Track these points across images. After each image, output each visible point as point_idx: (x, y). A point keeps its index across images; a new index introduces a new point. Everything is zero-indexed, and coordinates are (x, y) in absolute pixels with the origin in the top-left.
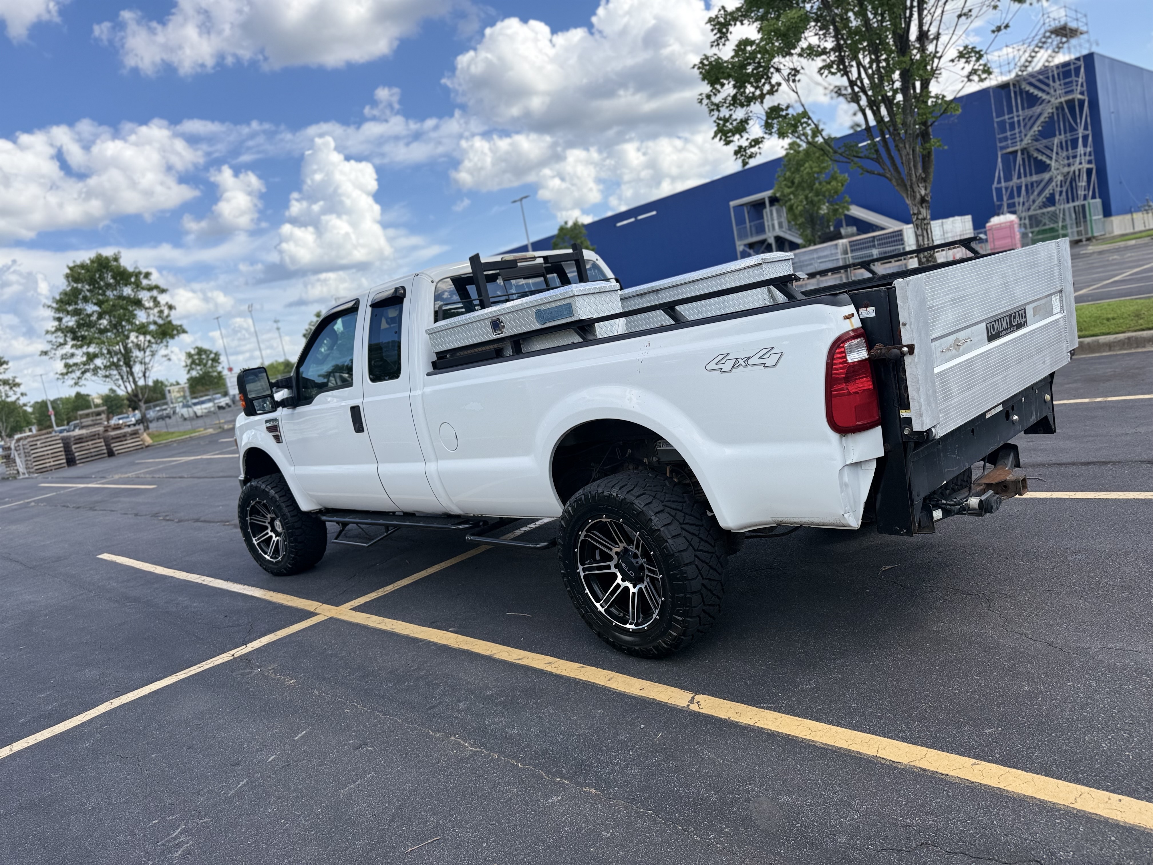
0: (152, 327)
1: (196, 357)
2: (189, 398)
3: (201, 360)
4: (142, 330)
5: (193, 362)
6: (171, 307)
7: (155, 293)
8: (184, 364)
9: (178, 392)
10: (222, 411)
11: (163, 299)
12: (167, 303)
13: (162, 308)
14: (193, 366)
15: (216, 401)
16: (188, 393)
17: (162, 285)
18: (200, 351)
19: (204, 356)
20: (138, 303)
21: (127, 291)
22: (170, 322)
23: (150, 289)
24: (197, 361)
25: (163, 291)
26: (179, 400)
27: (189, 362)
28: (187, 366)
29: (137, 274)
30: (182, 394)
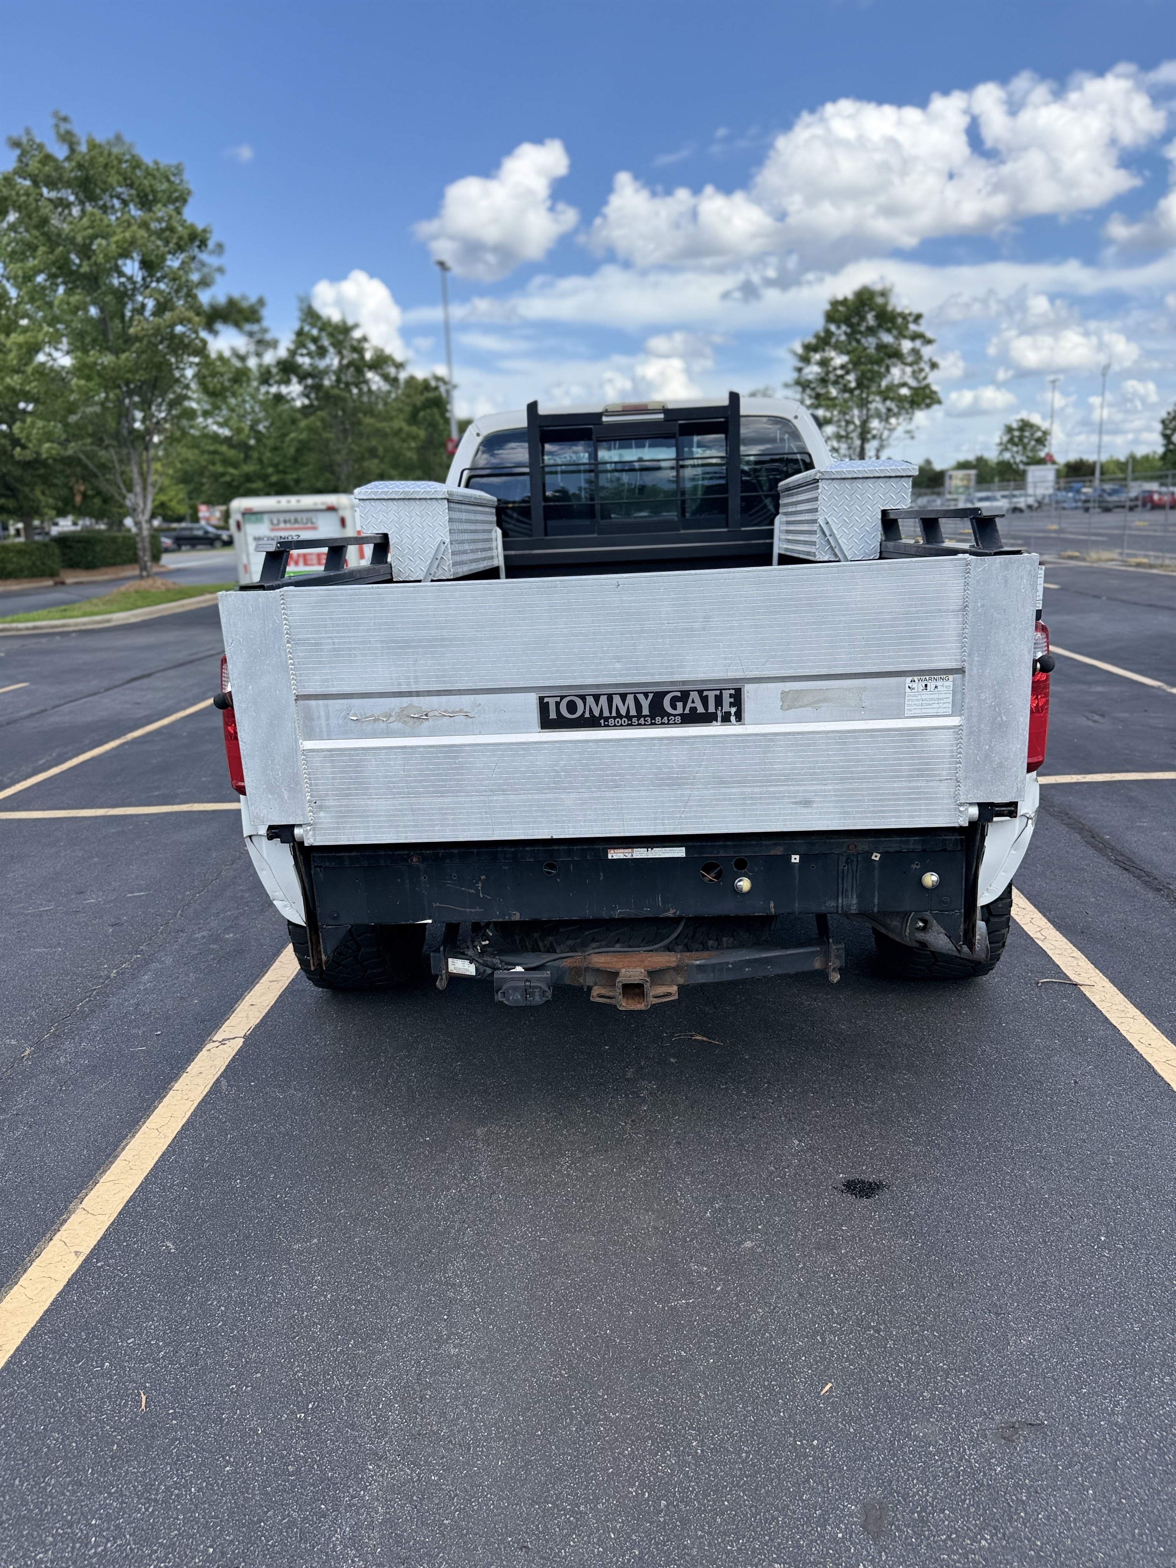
0: (904, 391)
1: (1016, 433)
2: (972, 490)
3: (1021, 438)
4: (887, 394)
5: (1011, 441)
6: (934, 366)
7: (918, 343)
8: (997, 440)
9: (962, 479)
10: (1018, 515)
11: (927, 352)
12: (930, 360)
13: (922, 365)
14: (1009, 446)
15: (1015, 500)
16: (973, 483)
17: (929, 335)
18: (1025, 425)
19: (1027, 434)
20: (896, 354)
21: (887, 338)
22: (928, 386)
23: (915, 337)
24: (1016, 440)
25: (929, 342)
26: (961, 490)
27: (1006, 438)
28: (1001, 444)
29: (904, 317)
30: (965, 483)
